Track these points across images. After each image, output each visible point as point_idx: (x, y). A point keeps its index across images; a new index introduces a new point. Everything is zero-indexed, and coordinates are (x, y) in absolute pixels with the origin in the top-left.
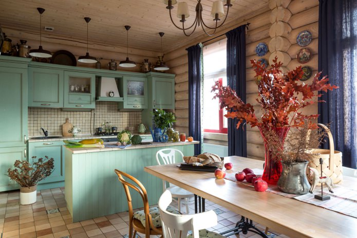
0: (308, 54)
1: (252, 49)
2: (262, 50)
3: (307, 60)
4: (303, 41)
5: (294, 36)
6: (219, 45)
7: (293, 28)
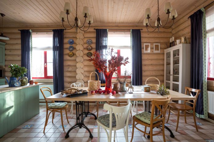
0: (91, 48)
1: (66, 41)
2: (71, 42)
3: (90, 50)
4: (89, 43)
5: (85, 40)
6: (46, 34)
7: (85, 37)
